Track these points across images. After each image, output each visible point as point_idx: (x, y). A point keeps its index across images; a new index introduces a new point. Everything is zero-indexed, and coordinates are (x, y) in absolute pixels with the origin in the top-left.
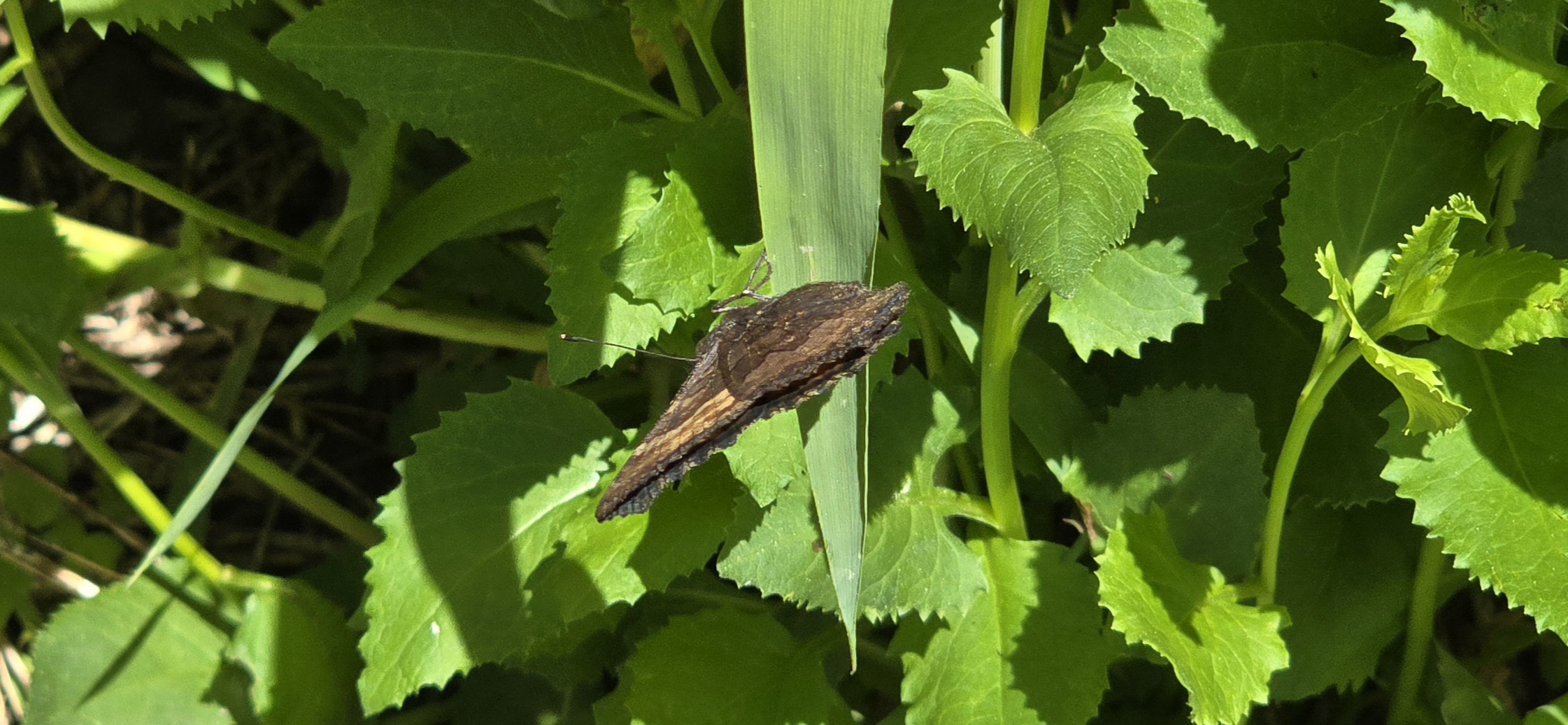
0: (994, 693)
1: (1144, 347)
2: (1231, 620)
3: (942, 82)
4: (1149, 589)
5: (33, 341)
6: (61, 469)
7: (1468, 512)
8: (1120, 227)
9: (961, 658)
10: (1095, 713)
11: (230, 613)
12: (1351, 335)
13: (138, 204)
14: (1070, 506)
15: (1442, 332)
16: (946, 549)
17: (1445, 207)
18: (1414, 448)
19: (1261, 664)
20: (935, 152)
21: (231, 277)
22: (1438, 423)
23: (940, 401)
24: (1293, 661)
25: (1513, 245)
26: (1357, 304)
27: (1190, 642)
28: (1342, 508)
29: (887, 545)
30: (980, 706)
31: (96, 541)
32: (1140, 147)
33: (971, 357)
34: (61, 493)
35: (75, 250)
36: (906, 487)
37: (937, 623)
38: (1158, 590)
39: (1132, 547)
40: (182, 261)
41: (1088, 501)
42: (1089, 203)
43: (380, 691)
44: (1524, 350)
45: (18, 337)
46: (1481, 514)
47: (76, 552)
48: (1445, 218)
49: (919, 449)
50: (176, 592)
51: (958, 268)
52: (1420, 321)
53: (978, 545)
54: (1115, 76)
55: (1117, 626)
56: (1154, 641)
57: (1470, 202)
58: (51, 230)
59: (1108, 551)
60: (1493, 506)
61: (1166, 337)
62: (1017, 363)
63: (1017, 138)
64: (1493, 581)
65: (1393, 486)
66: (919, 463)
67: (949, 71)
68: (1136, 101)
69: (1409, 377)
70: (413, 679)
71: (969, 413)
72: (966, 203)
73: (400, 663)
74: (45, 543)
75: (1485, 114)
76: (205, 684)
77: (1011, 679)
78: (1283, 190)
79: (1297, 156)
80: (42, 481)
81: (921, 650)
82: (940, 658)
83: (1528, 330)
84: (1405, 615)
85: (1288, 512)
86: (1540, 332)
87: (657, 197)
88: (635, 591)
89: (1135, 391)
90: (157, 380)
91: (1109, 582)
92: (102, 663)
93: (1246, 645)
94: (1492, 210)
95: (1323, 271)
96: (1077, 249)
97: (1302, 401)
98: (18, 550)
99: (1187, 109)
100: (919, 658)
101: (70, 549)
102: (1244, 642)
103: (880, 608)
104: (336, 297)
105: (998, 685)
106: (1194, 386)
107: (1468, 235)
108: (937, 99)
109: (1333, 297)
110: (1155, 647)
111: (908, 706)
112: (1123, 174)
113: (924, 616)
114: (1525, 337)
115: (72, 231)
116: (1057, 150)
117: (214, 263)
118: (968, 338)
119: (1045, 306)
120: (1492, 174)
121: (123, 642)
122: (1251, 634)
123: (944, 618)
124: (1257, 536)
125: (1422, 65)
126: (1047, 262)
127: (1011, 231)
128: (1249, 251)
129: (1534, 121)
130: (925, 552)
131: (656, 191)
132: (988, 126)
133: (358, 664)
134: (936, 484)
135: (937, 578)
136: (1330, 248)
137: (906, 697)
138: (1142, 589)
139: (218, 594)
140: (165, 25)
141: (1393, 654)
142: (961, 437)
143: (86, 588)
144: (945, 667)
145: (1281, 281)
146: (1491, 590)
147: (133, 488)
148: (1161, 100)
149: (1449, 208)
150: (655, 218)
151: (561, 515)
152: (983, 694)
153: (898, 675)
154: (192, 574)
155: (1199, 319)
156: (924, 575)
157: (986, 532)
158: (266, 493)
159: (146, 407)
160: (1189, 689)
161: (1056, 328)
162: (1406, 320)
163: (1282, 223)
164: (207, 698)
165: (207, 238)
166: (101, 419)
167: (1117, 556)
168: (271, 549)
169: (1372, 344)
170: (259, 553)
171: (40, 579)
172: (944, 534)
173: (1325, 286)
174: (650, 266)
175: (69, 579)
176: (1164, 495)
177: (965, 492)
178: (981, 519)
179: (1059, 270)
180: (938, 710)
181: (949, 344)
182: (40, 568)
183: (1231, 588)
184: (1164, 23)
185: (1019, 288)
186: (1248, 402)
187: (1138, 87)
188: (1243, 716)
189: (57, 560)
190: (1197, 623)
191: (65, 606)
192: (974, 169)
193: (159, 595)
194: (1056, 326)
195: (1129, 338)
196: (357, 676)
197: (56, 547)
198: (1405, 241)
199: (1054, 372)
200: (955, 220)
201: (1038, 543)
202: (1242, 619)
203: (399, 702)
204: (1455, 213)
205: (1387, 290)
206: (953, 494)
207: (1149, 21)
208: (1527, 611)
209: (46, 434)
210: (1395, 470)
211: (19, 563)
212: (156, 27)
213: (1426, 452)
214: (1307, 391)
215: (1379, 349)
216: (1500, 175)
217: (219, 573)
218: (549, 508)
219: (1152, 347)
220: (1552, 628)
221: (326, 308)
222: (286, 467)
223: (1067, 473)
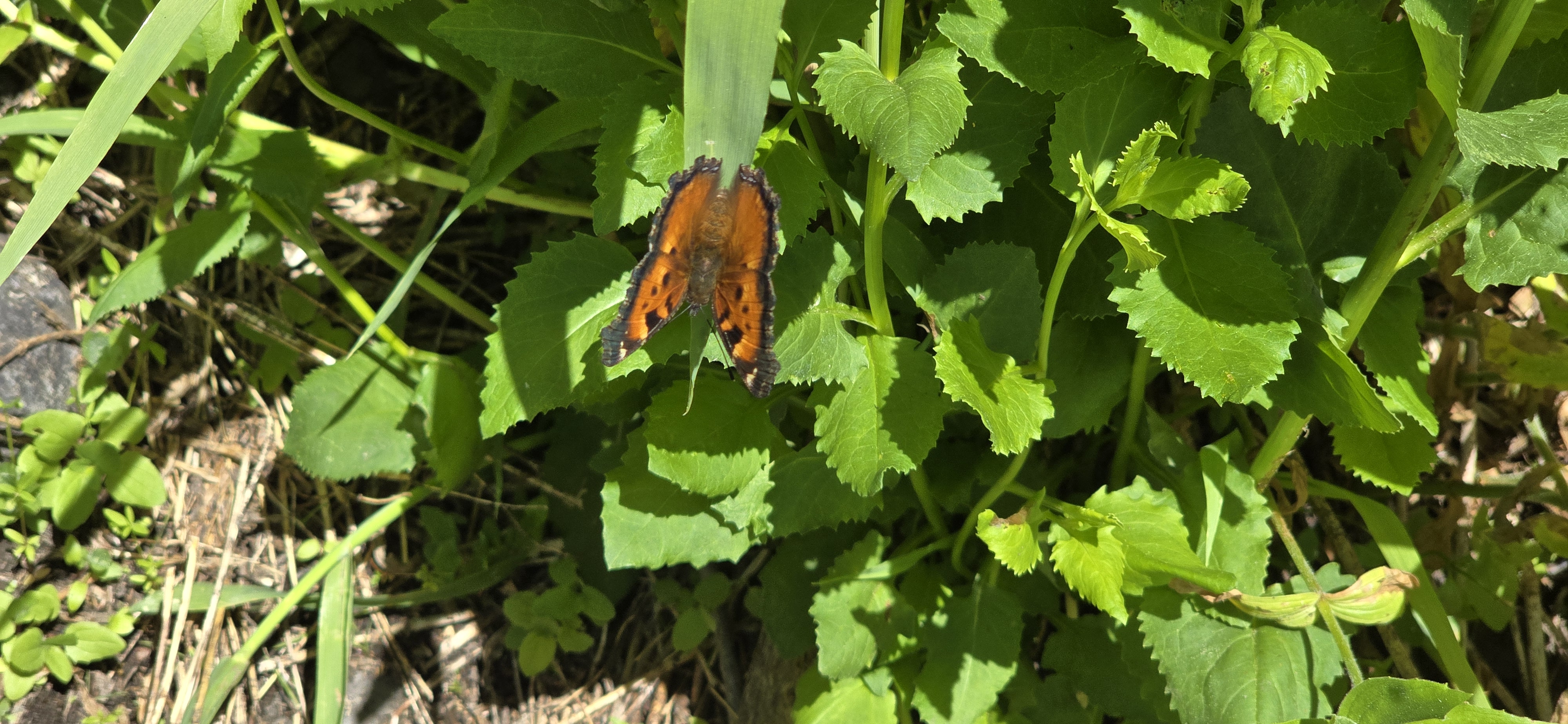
0: (872, 431)
1: (965, 215)
2: (1019, 388)
3: (837, 48)
4: (966, 368)
5: (294, 210)
6: (317, 289)
7: (1161, 322)
8: (947, 138)
9: (851, 409)
10: (934, 445)
11: (414, 375)
12: (1092, 209)
13: (369, 132)
14: (921, 316)
15: (1149, 208)
16: (842, 341)
17: (1151, 129)
18: (1130, 281)
19: (1037, 415)
20: (831, 91)
21: (416, 173)
22: (1146, 265)
23: (839, 250)
24: (1057, 413)
25: (1194, 155)
26: (1096, 188)
27: (992, 402)
28: (1088, 319)
29: (805, 337)
30: (862, 439)
31: (339, 332)
32: (962, 88)
33: (858, 222)
34: (316, 303)
35: (322, 156)
36: (817, 302)
37: (836, 387)
38: (972, 368)
39: (955, 342)
40: (387, 163)
41: (933, 313)
42: (928, 122)
43: (492, 424)
44: (1200, 220)
45: (285, 207)
46: (1170, 324)
47: (325, 339)
48: (1151, 136)
49: (825, 278)
50: (383, 363)
51: (853, 169)
52: (1136, 202)
53: (863, 339)
54: (946, 44)
55: (946, 390)
56: (970, 400)
57: (1167, 126)
58: (307, 143)
59: (942, 344)
60: (1178, 318)
61: (979, 210)
62: (887, 226)
63: (884, 83)
64: (1175, 365)
65: (1116, 305)
66: (825, 287)
67: (841, 41)
68: (959, 59)
69: (1127, 235)
70: (513, 417)
71: (857, 257)
72: (851, 122)
73: (505, 406)
74: (304, 333)
75: (1174, 68)
76: (399, 419)
77: (881, 423)
78: (1052, 120)
79: (1059, 98)
80: (306, 296)
81: (827, 404)
82: (839, 409)
83: (1203, 207)
84: (1127, 387)
85: (1055, 323)
86: (1210, 209)
87: (663, 121)
88: (647, 363)
89: (962, 245)
90: (377, 238)
91: (942, 363)
92: (337, 406)
93: (1028, 404)
94: (1183, 135)
95: (1074, 169)
96: (920, 151)
97: (1062, 252)
98: (288, 337)
99: (990, 66)
100: (826, 409)
101: (321, 337)
102: (1026, 401)
103: (800, 377)
104: (476, 183)
105: (875, 426)
106: (998, 242)
107: (1166, 148)
108: (833, 58)
109: (1080, 185)
110: (970, 404)
111: (818, 438)
112: (950, 105)
113: (828, 382)
114: (1201, 212)
115: (321, 145)
116: (908, 89)
117: (407, 165)
118: (856, 210)
119: (904, 190)
120: (1183, 112)
121: (349, 393)
122: (1031, 397)
123: (841, 384)
124: (1035, 335)
125: (1135, 36)
126: (900, 159)
127: (878, 140)
128: (1031, 158)
129: (1206, 73)
130: (829, 343)
131: (663, 118)
132: (866, 75)
133: (479, 407)
134: (837, 300)
135: (836, 359)
136: (1079, 155)
137: (817, 433)
138: (962, 367)
139: (407, 365)
140: (363, 11)
141: (1119, 411)
142: (852, 271)
143: (328, 360)
144: (842, 415)
145: (1050, 176)
146: (1174, 370)
147: (355, 299)
148: (974, 59)
149: (1154, 129)
150: (662, 133)
151: (605, 317)
152: (865, 432)
153: (812, 418)
154: (393, 353)
155: (999, 197)
156: (828, 357)
157: (868, 331)
158: (443, 306)
159: (370, 254)
160: (991, 430)
161: (911, 204)
162: (1127, 201)
163: (1051, 140)
164: (400, 427)
165: (405, 150)
166: (344, 260)
167: (947, 347)
168: (445, 339)
169: (1104, 214)
170: (438, 342)
171: (302, 355)
172: (840, 331)
173: (1076, 178)
174: (657, 164)
175: (319, 355)
176: (976, 311)
177: (855, 306)
178: (865, 323)
179: (908, 164)
180: (836, 441)
181: (845, 215)
182: (301, 348)
183: (1019, 368)
184: (977, 13)
185: (887, 180)
186: (1032, 253)
187: (960, 51)
188: (1025, 447)
189: (313, 344)
190: (996, 389)
191: (314, 371)
192: (856, 101)
193: (372, 365)
194: (910, 202)
195: (955, 210)
196: (479, 414)
197: (311, 336)
198: (1126, 151)
199: (911, 233)
200: (844, 133)
201: (898, 339)
202: (1025, 387)
203: (504, 431)
204: (1157, 133)
205: (1115, 181)
206: (848, 307)
207: (968, 12)
208: (1196, 384)
209: (310, 269)
210: (1117, 295)
211: (289, 345)
212: (357, 13)
213: (1138, 284)
214: (1066, 245)
215: (1108, 217)
216: (1188, 113)
217: (405, 351)
218: (598, 312)
219: (970, 216)
220: (1211, 395)
221: (468, 191)
222: (454, 291)
223: (918, 295)
